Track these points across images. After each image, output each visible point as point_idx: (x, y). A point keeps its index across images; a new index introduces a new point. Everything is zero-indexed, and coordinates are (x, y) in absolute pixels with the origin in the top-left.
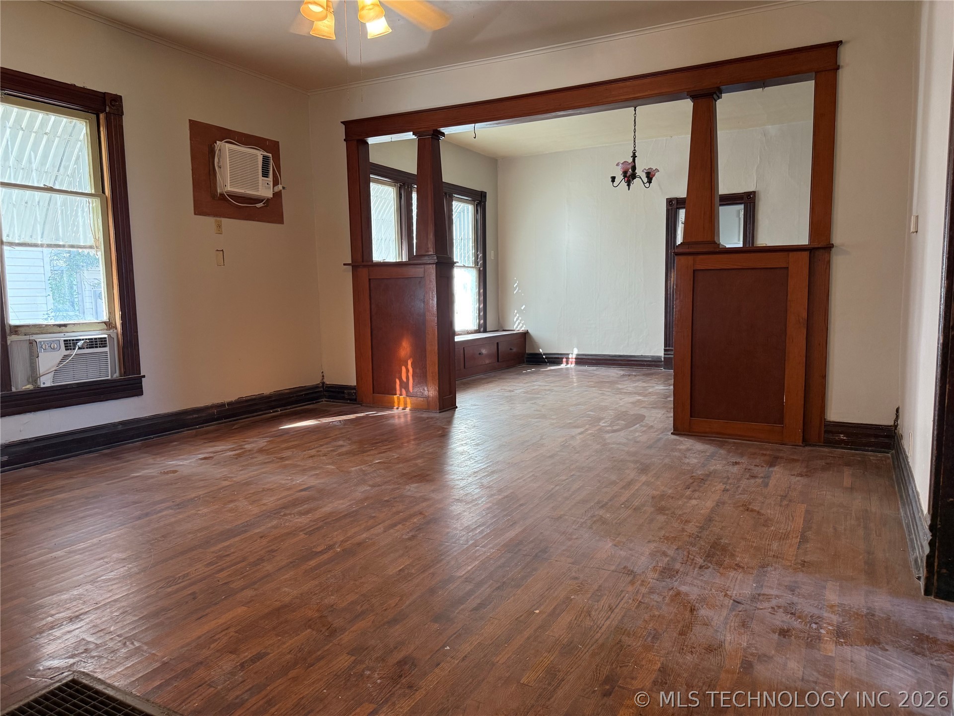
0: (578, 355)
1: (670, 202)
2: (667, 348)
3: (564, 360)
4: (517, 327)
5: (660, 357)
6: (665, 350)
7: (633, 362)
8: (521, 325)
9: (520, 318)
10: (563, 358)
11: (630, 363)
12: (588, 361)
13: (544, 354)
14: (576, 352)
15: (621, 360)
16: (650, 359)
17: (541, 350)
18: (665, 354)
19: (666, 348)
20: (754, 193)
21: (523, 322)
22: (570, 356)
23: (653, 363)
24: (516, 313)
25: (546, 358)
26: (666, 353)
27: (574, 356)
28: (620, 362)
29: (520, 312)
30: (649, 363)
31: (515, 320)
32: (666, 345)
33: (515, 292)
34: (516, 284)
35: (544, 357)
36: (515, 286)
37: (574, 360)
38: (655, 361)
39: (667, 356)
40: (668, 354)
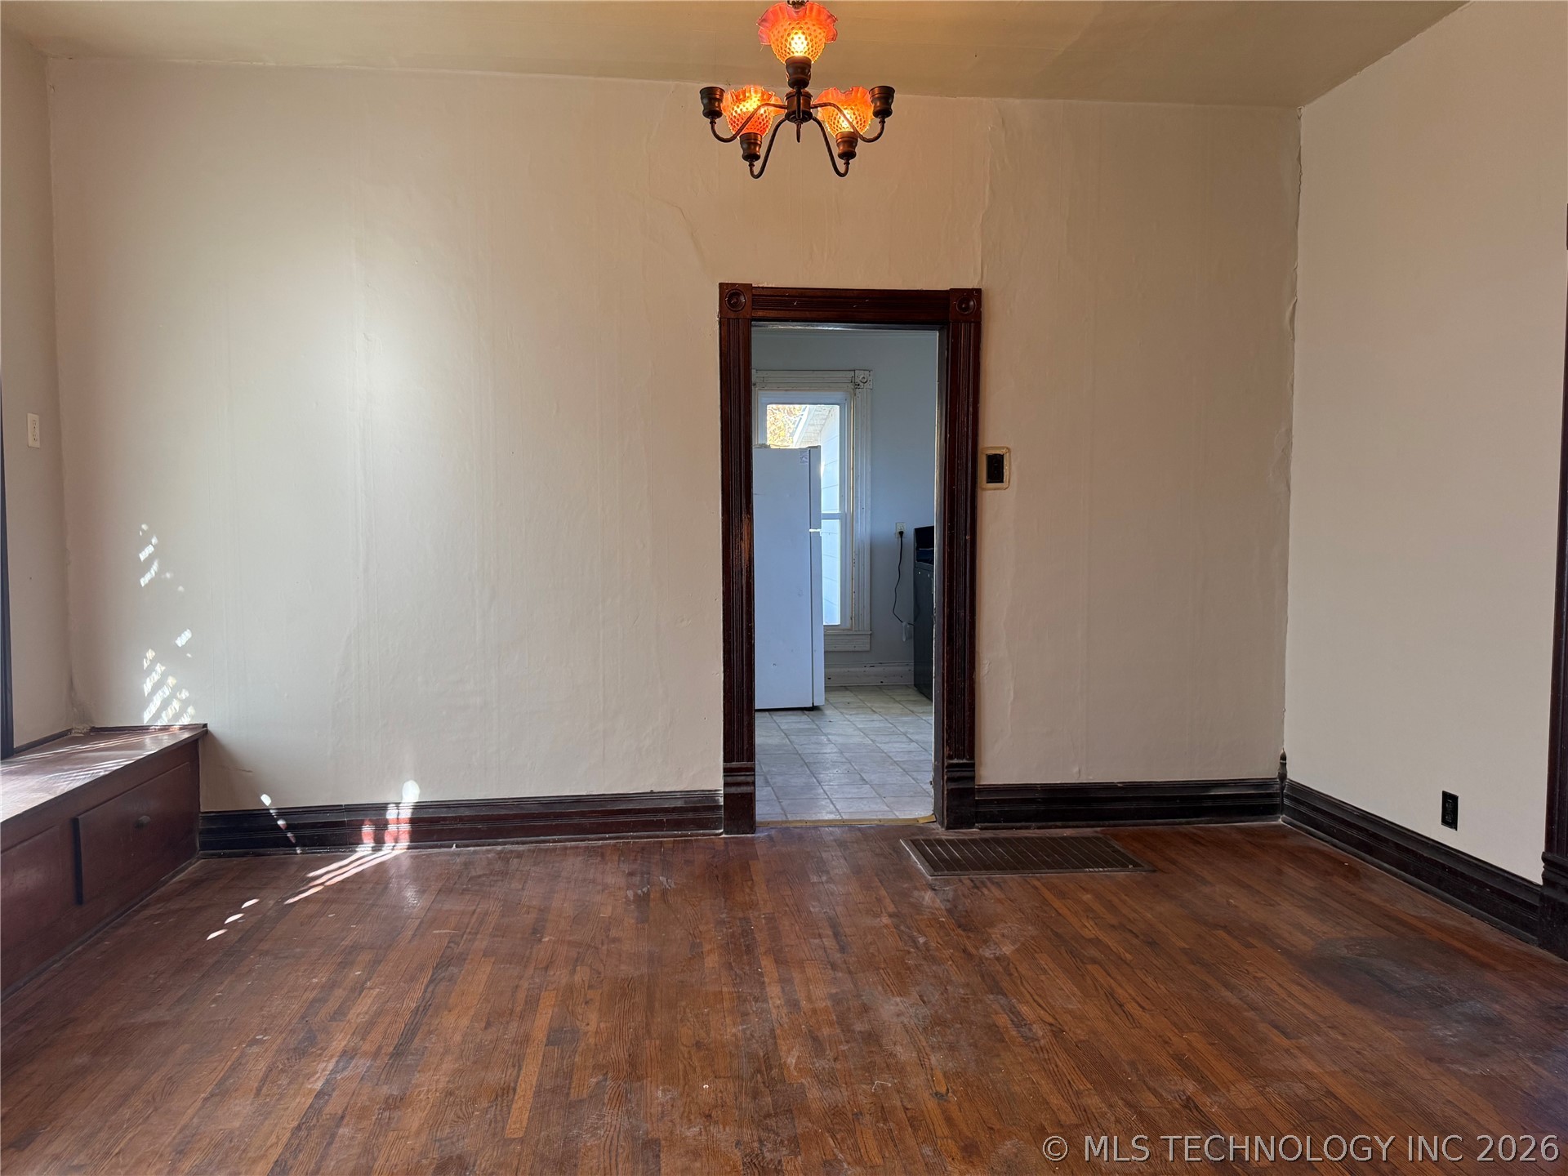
0: (418, 807)
1: (731, 295)
2: (735, 764)
3: (367, 830)
4: (157, 716)
5: (710, 795)
6: (727, 771)
7: (622, 819)
8: (176, 705)
9: (171, 681)
10: (361, 823)
11: (611, 820)
12: (459, 826)
13: (283, 813)
14: (411, 794)
15: (583, 814)
16: (679, 804)
17: (266, 800)
18: (726, 785)
19: (729, 765)
21: (184, 694)
22: (391, 814)
23: (690, 815)
24: (153, 662)
25: (289, 827)
26: (730, 779)
27: (406, 814)
28: (576, 821)
29: (169, 654)
30: (675, 816)
31: (147, 687)
32: (727, 758)
33: (144, 581)
34: (149, 550)
35: (281, 823)
36: (143, 556)
37: (406, 827)
38: (695, 809)
39: (733, 790)
40: (739, 784)
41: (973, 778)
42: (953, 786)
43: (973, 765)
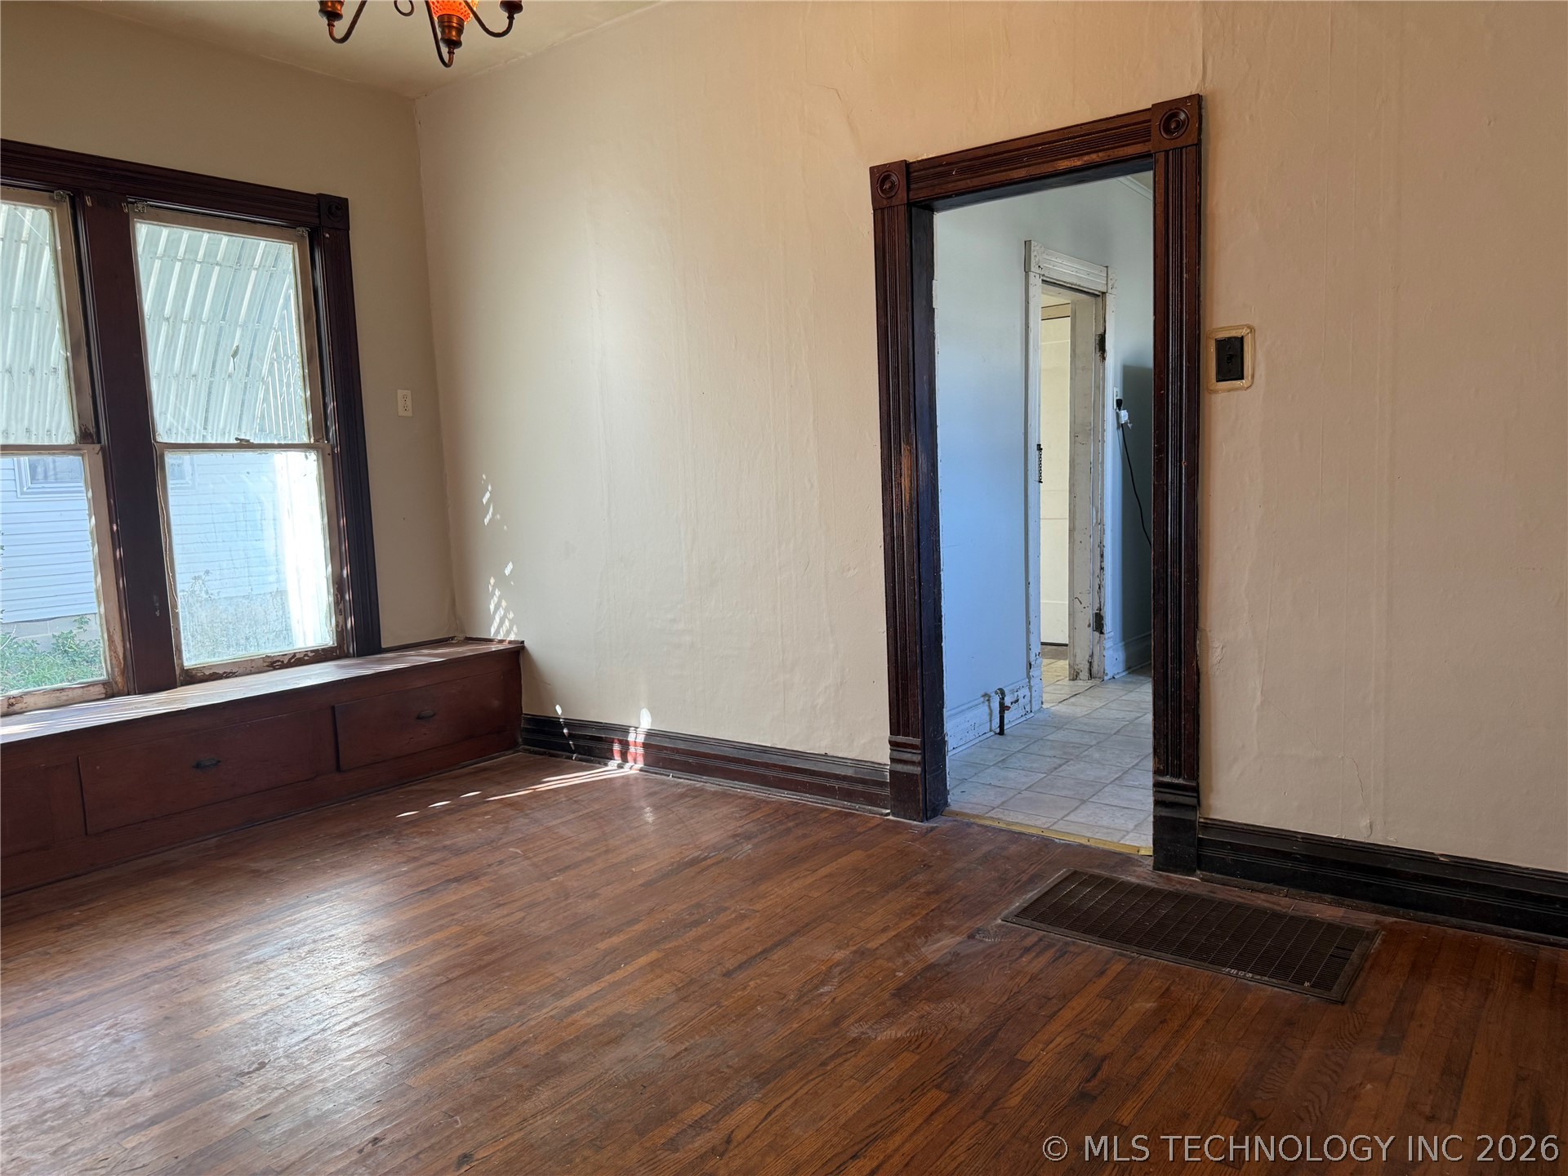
0: (650, 734)
1: (883, 177)
2: (902, 738)
3: (616, 747)
4: (497, 632)
5: (876, 767)
6: (893, 745)
7: (800, 777)
8: (507, 623)
9: (504, 604)
10: (612, 742)
11: (790, 776)
12: (677, 757)
13: (570, 724)
14: (643, 723)
15: (766, 765)
16: (850, 772)
17: (559, 709)
18: (892, 760)
19: (895, 739)
20: (1196, 102)
21: (511, 615)
22: (631, 738)
23: (860, 787)
24: (494, 587)
25: (571, 736)
26: (898, 755)
27: (641, 739)
28: (762, 771)
29: (502, 581)
30: (845, 785)
31: (492, 607)
32: (895, 730)
33: (486, 521)
34: (488, 495)
35: (565, 731)
36: (485, 501)
37: (641, 751)
38: (863, 782)
39: (899, 768)
40: (905, 762)
41: (1196, 807)
42: (1165, 812)
43: (1196, 790)
